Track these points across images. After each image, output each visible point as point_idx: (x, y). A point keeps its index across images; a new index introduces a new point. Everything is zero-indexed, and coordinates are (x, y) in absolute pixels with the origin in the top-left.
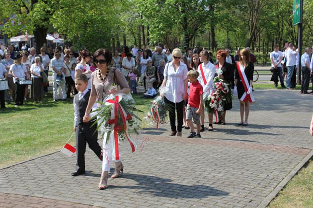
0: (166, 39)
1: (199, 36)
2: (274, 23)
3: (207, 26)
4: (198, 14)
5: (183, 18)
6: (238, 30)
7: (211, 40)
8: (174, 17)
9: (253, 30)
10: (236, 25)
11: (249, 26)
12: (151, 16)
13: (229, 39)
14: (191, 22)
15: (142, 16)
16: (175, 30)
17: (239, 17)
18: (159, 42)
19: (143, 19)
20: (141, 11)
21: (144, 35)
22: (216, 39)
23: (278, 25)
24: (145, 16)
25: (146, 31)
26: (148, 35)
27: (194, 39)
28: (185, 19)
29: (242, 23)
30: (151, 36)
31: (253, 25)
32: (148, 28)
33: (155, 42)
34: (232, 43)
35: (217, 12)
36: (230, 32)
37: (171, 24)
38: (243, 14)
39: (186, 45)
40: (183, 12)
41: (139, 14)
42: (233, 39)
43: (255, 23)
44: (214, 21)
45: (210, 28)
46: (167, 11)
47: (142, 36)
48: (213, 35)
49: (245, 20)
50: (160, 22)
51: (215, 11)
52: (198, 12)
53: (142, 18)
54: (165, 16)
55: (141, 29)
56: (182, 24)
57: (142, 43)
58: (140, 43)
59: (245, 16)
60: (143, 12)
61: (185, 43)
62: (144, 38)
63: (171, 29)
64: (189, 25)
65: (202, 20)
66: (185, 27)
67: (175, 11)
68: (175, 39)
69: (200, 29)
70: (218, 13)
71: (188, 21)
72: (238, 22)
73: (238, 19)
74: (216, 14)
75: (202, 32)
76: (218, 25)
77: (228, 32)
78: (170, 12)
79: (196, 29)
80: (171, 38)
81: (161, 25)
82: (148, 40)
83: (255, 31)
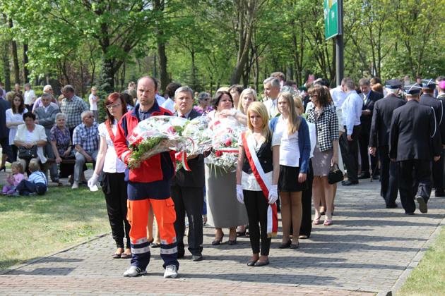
0: (64, 69)
1: (133, 63)
2: (285, 36)
3: (151, 42)
4: (133, 18)
5: (99, 26)
6: (215, 49)
7: (159, 71)
8: (82, 24)
9: (245, 50)
10: (209, 40)
11: (237, 42)
12: (32, 20)
13: (195, 69)
14: (116, 34)
15: (11, 21)
16: (83, 50)
17: (215, 23)
18: (50, 75)
19: (15, 27)
20: (9, 12)
21: (16, 61)
22: (169, 69)
23: (294, 39)
24: (19, 21)
25: (20, 52)
26: (26, 60)
27: (124, 70)
28: (104, 26)
29: (222, 36)
30: (31, 63)
31: (243, 40)
32: (26, 48)
33: (41, 76)
34: (202, 75)
35: (170, 12)
36: (198, 55)
37: (75, 37)
38: (224, 17)
39: (108, 81)
40: (99, 12)
41: (5, 15)
42: (204, 69)
43: (247, 36)
44: (165, 32)
45: (156, 45)
46: (66, 11)
47: (12, 63)
48: (164, 60)
49: (227, 30)
50: (50, 35)
51: (165, 10)
52: (132, 12)
53: (11, 26)
54: (61, 21)
55: (11, 48)
56: (97, 37)
57: (13, 78)
58: (8, 78)
59: (228, 21)
60: (13, 12)
61: (105, 77)
62: (17, 67)
63: (75, 49)
64: (112, 41)
65: (139, 29)
66: (105, 45)
67: (82, 10)
68: (84, 69)
69: (136, 47)
70: (172, 15)
71: (110, 31)
72: (214, 34)
73: (213, 27)
74: (169, 18)
75: (140, 55)
76: (173, 40)
77: (193, 53)
78: (73, 14)
79: (128, 49)
80: (74, 66)
81: (53, 41)
82: (27, 72)
83: (248, 52)
